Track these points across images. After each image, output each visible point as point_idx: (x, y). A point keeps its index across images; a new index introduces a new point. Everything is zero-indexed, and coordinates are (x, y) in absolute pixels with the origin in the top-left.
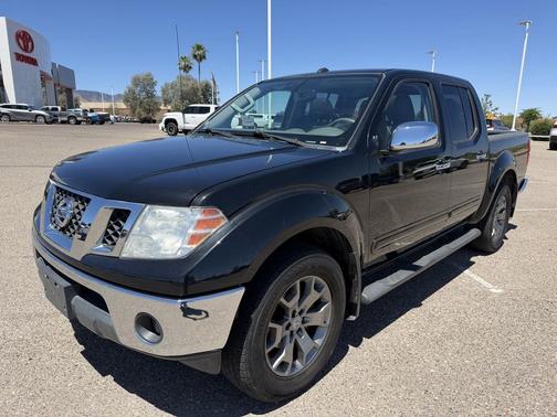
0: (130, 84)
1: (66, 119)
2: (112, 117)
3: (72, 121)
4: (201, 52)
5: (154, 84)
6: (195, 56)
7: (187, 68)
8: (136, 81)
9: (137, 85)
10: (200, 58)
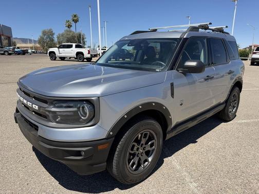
0: (41, 34)
1: (3, 52)
2: (30, 51)
3: (6, 53)
4: (75, 18)
5: (53, 34)
6: (73, 20)
7: (69, 26)
8: (44, 33)
9: (45, 35)
10: (76, 21)
